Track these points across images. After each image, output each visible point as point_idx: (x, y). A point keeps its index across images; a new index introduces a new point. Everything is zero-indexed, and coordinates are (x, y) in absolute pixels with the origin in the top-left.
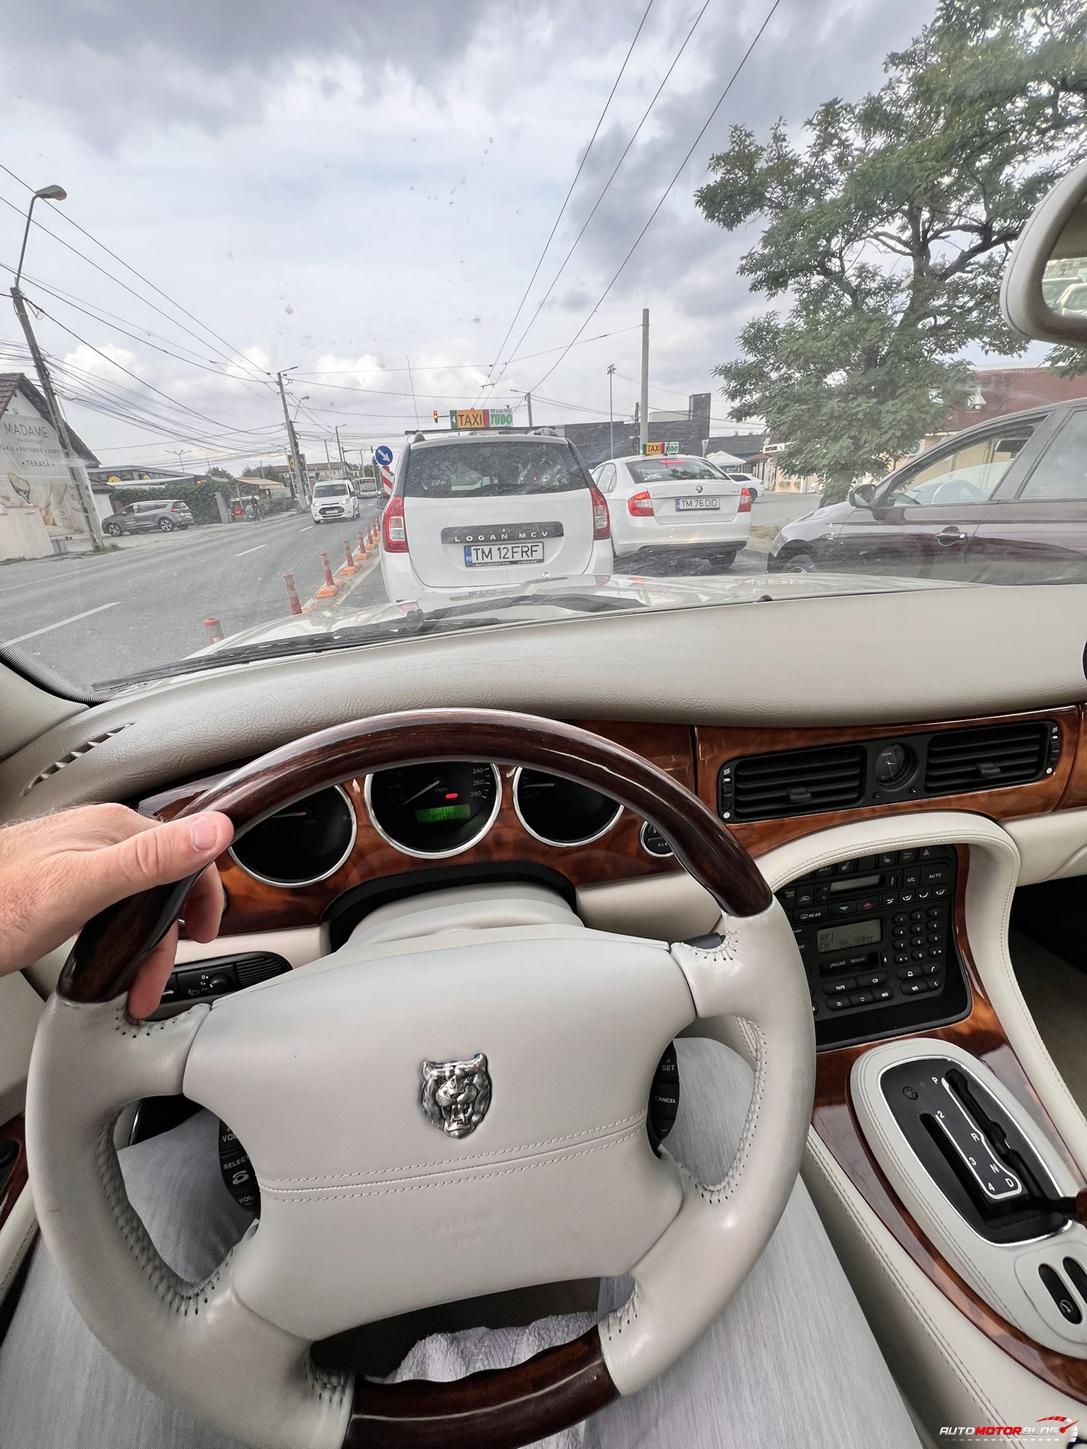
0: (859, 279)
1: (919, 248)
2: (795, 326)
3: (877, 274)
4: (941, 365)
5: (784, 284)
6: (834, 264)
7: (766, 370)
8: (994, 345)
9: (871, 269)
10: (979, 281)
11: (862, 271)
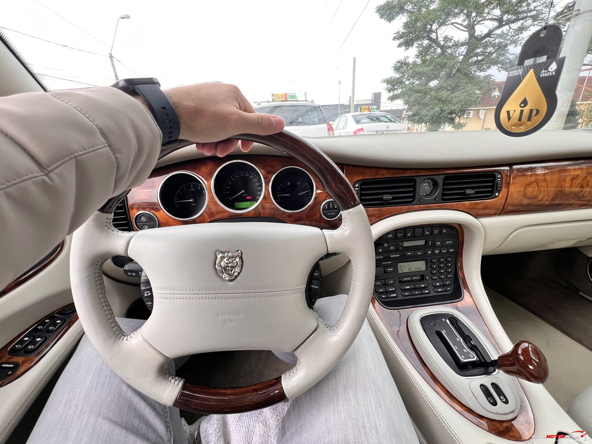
0: (444, 42)
1: (471, 28)
2: (416, 62)
3: (452, 40)
4: (479, 76)
5: (412, 45)
6: (433, 36)
7: (403, 80)
8: (503, 68)
9: (450, 38)
10: (497, 41)
11: (446, 39)
